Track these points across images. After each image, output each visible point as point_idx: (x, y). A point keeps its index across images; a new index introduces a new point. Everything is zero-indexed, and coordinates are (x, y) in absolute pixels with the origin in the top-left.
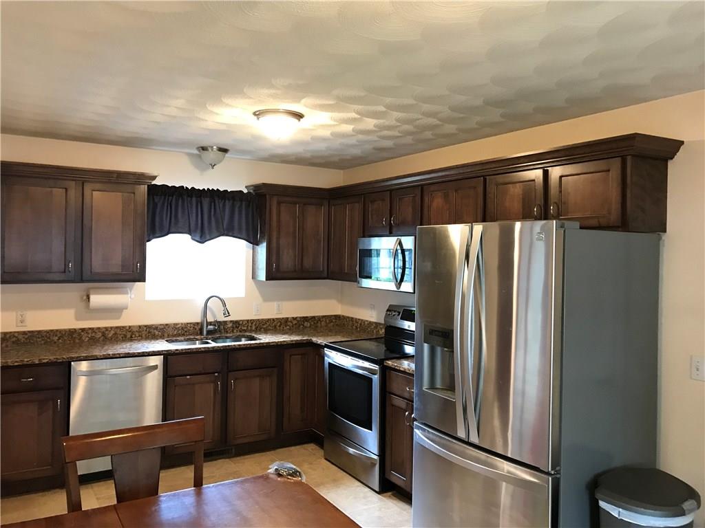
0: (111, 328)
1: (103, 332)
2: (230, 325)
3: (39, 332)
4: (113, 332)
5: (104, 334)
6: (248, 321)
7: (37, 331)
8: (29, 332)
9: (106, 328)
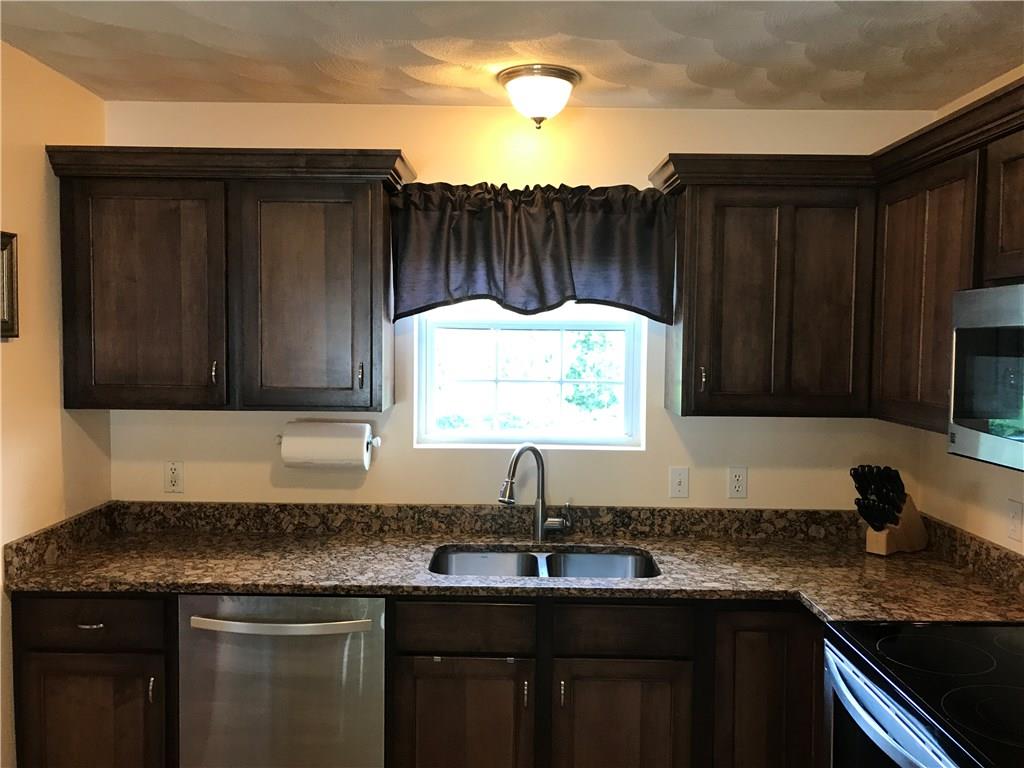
0: (340, 506)
1: (323, 517)
2: (607, 518)
3: (201, 506)
4: (342, 517)
5: (324, 521)
6: (652, 511)
7: (196, 504)
8: (183, 504)
9: (329, 508)
